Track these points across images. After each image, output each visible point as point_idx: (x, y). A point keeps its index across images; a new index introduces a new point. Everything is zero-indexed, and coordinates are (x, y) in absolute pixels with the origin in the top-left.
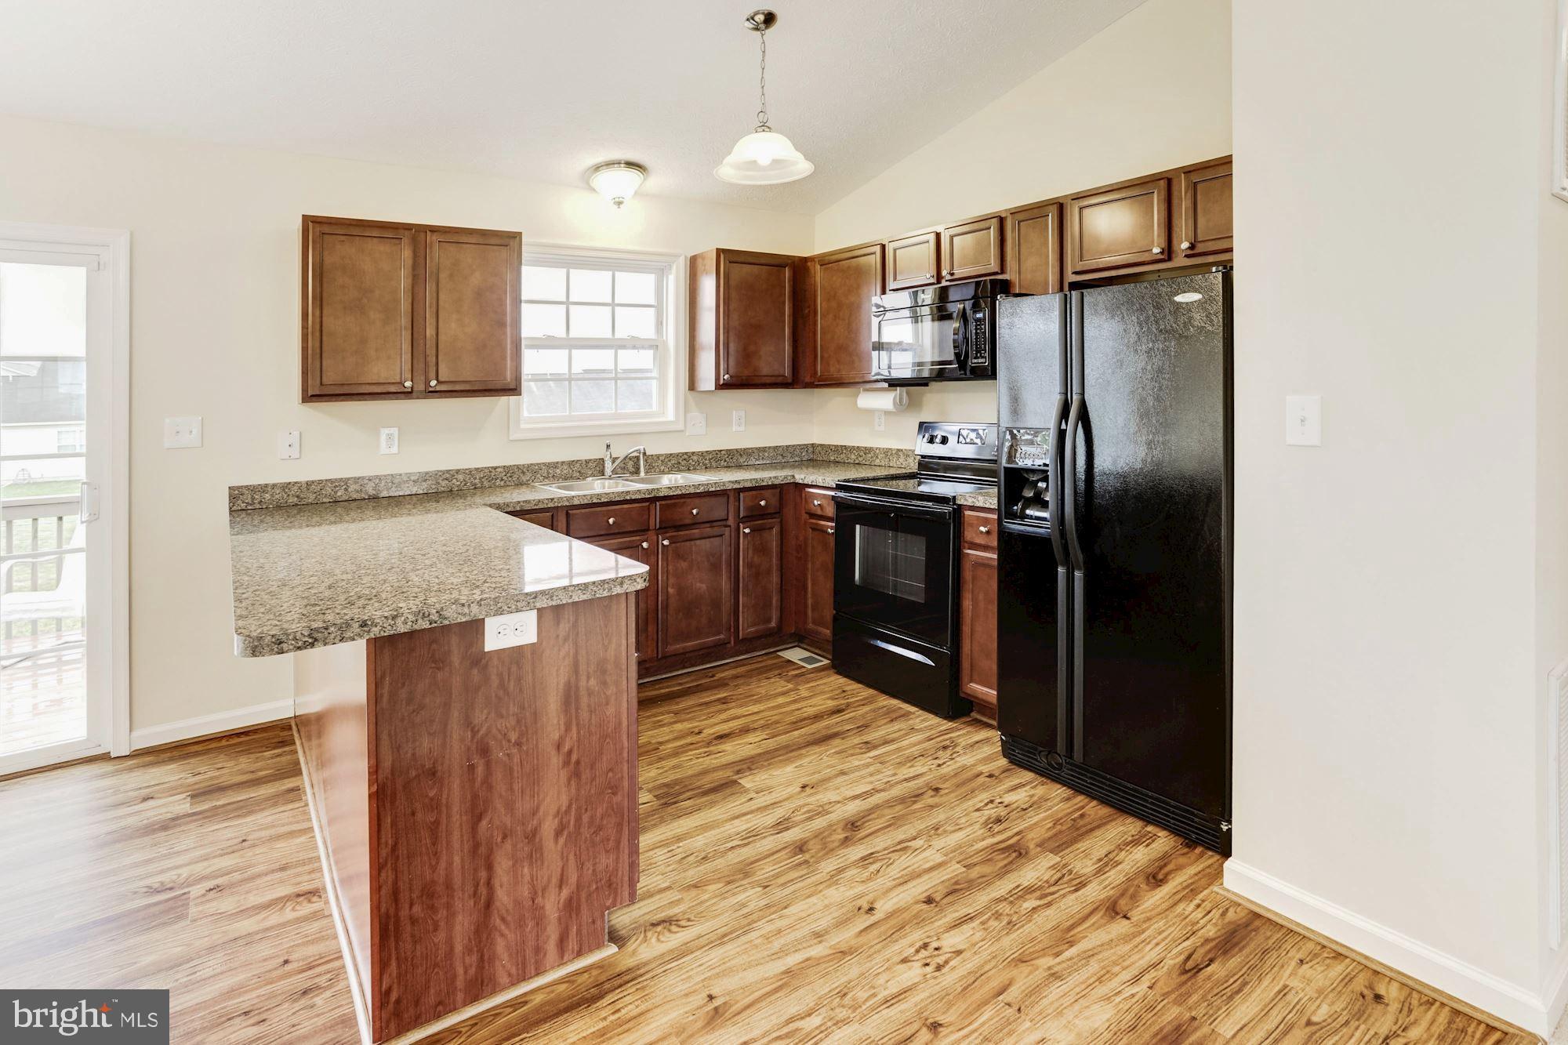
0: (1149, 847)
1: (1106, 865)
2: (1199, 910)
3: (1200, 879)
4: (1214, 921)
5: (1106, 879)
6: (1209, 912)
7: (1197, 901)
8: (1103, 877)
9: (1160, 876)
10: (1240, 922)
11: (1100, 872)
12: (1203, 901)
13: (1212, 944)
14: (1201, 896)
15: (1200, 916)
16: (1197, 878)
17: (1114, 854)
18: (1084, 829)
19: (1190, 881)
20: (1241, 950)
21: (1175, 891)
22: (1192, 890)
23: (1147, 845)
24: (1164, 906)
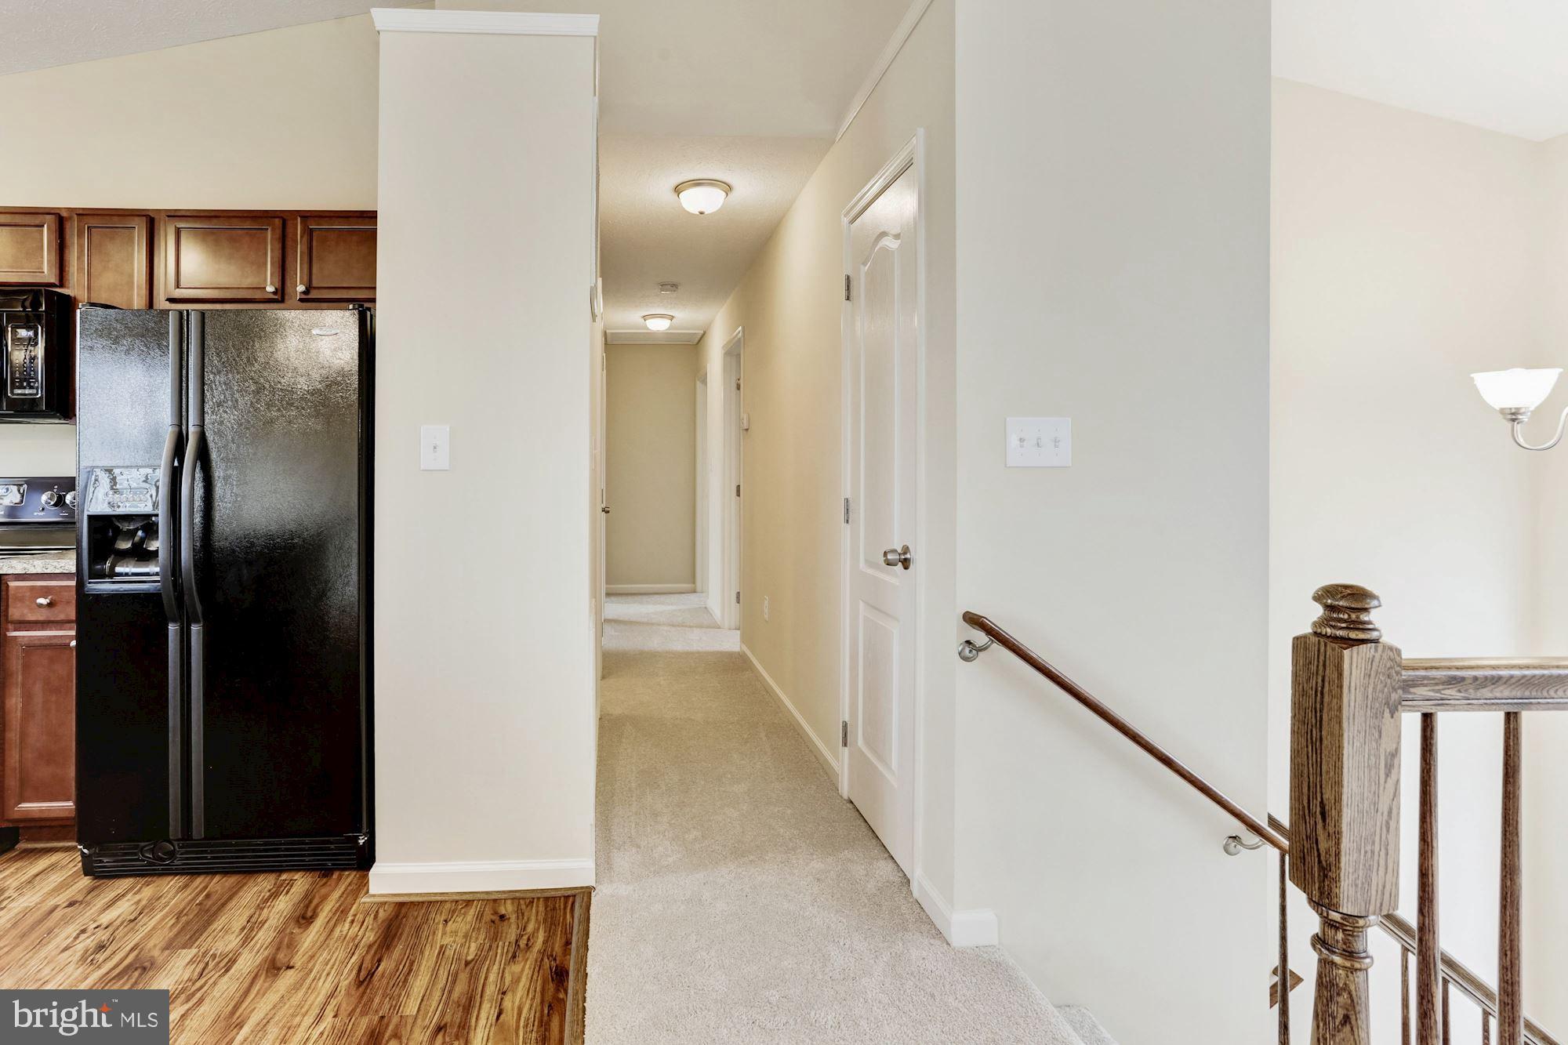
0: (291, 893)
1: (252, 929)
2: (355, 924)
3: (346, 899)
4: (370, 927)
5: (257, 942)
6: (363, 922)
7: (350, 918)
8: (252, 943)
9: (309, 914)
10: (391, 917)
11: (246, 941)
12: (355, 915)
13: (375, 947)
14: (352, 911)
15: (357, 929)
16: (342, 899)
17: (256, 916)
18: (214, 909)
19: (338, 904)
20: (399, 939)
21: (327, 920)
22: (342, 912)
23: (287, 893)
24: (322, 939)
